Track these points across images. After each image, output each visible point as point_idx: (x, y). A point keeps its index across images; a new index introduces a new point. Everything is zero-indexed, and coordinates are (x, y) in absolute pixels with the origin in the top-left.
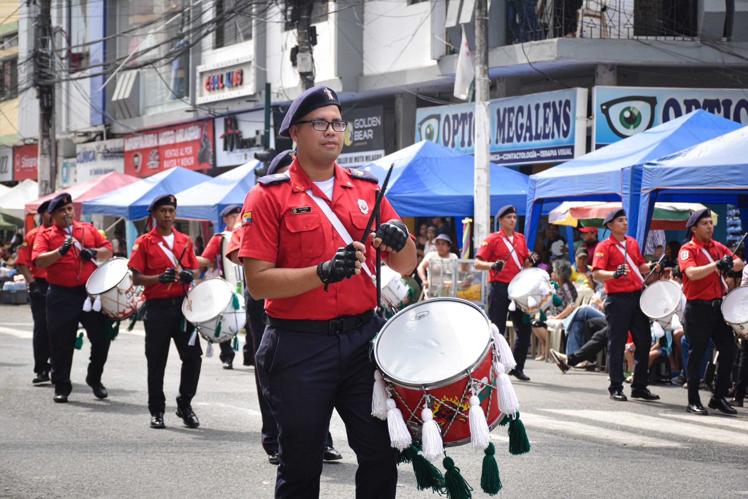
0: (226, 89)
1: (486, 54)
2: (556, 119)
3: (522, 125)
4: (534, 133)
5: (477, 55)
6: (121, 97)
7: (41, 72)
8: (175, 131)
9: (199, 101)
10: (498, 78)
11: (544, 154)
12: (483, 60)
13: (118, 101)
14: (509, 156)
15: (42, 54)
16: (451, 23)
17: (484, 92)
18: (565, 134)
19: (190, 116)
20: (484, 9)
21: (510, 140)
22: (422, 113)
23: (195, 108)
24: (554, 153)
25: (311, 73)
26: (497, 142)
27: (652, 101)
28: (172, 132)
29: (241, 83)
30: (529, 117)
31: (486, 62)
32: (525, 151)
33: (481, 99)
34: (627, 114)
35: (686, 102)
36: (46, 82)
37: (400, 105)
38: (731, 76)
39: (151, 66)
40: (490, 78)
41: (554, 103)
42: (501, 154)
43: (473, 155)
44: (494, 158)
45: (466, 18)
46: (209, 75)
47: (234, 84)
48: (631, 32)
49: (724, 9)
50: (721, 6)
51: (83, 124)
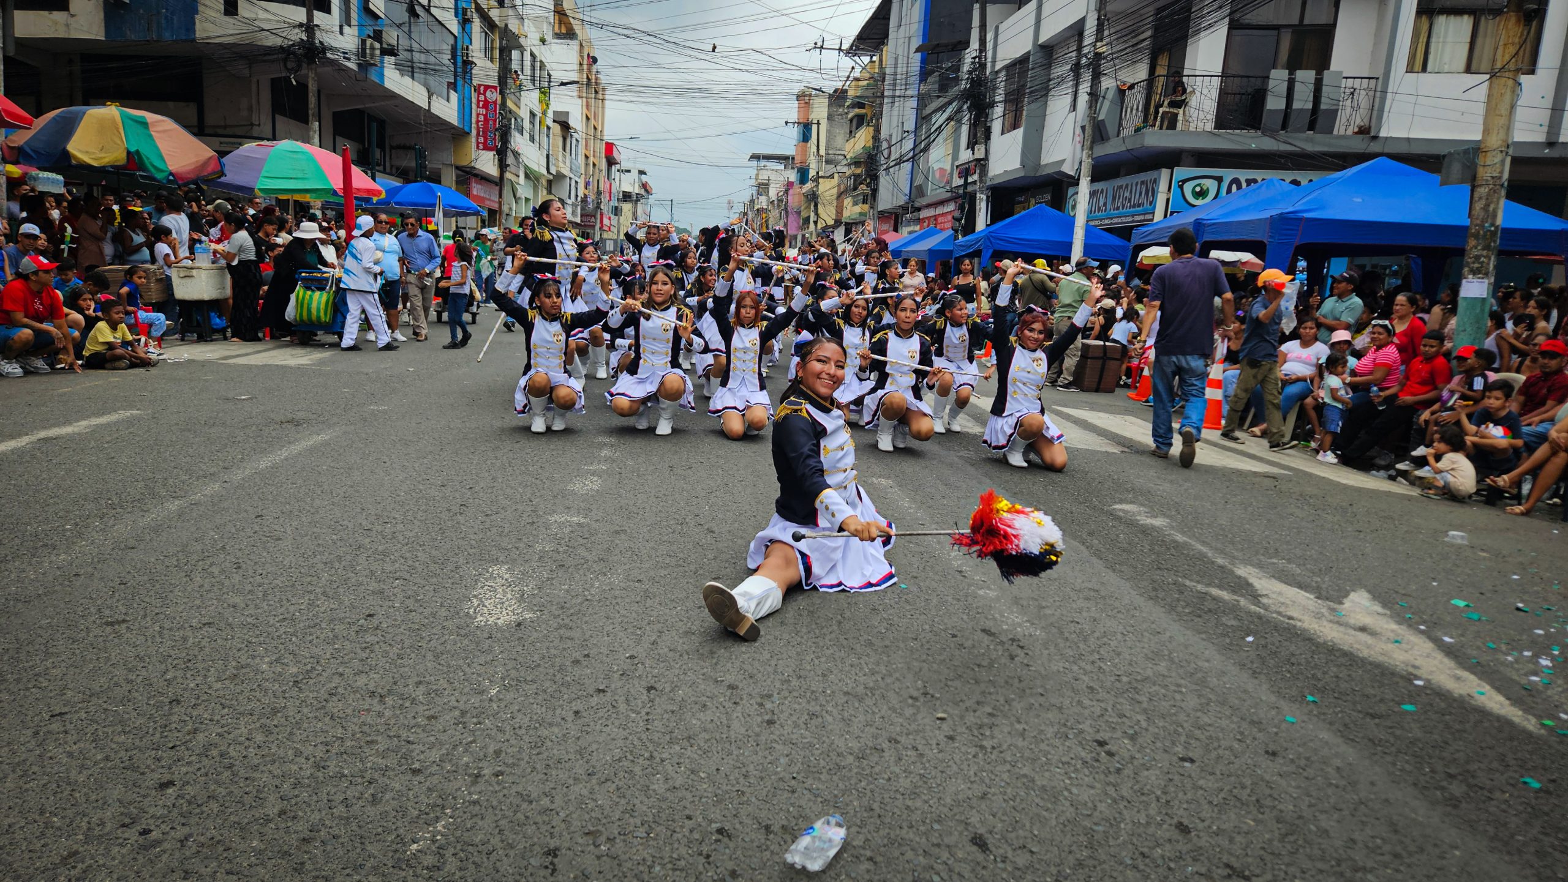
1: (1091, 146)
2: (1147, 192)
3: (1126, 197)
4: (1132, 203)
7: (871, 166)
11: (1137, 218)
14: (1116, 220)
15: (873, 155)
17: (1087, 170)
18: (1151, 203)
19: (949, 194)
21: (1118, 208)
23: (952, 190)
24: (1142, 217)
26: (1110, 210)
27: (1220, 180)
30: (1131, 192)
31: (1091, 151)
32: (1126, 216)
33: (1084, 176)
34: (1198, 189)
35: (1247, 180)
36: (874, 172)
38: (1283, 161)
41: (1147, 181)
42: (1112, 219)
48: (1210, 126)
49: (1283, 107)
50: (1281, 105)
51: (901, 203)
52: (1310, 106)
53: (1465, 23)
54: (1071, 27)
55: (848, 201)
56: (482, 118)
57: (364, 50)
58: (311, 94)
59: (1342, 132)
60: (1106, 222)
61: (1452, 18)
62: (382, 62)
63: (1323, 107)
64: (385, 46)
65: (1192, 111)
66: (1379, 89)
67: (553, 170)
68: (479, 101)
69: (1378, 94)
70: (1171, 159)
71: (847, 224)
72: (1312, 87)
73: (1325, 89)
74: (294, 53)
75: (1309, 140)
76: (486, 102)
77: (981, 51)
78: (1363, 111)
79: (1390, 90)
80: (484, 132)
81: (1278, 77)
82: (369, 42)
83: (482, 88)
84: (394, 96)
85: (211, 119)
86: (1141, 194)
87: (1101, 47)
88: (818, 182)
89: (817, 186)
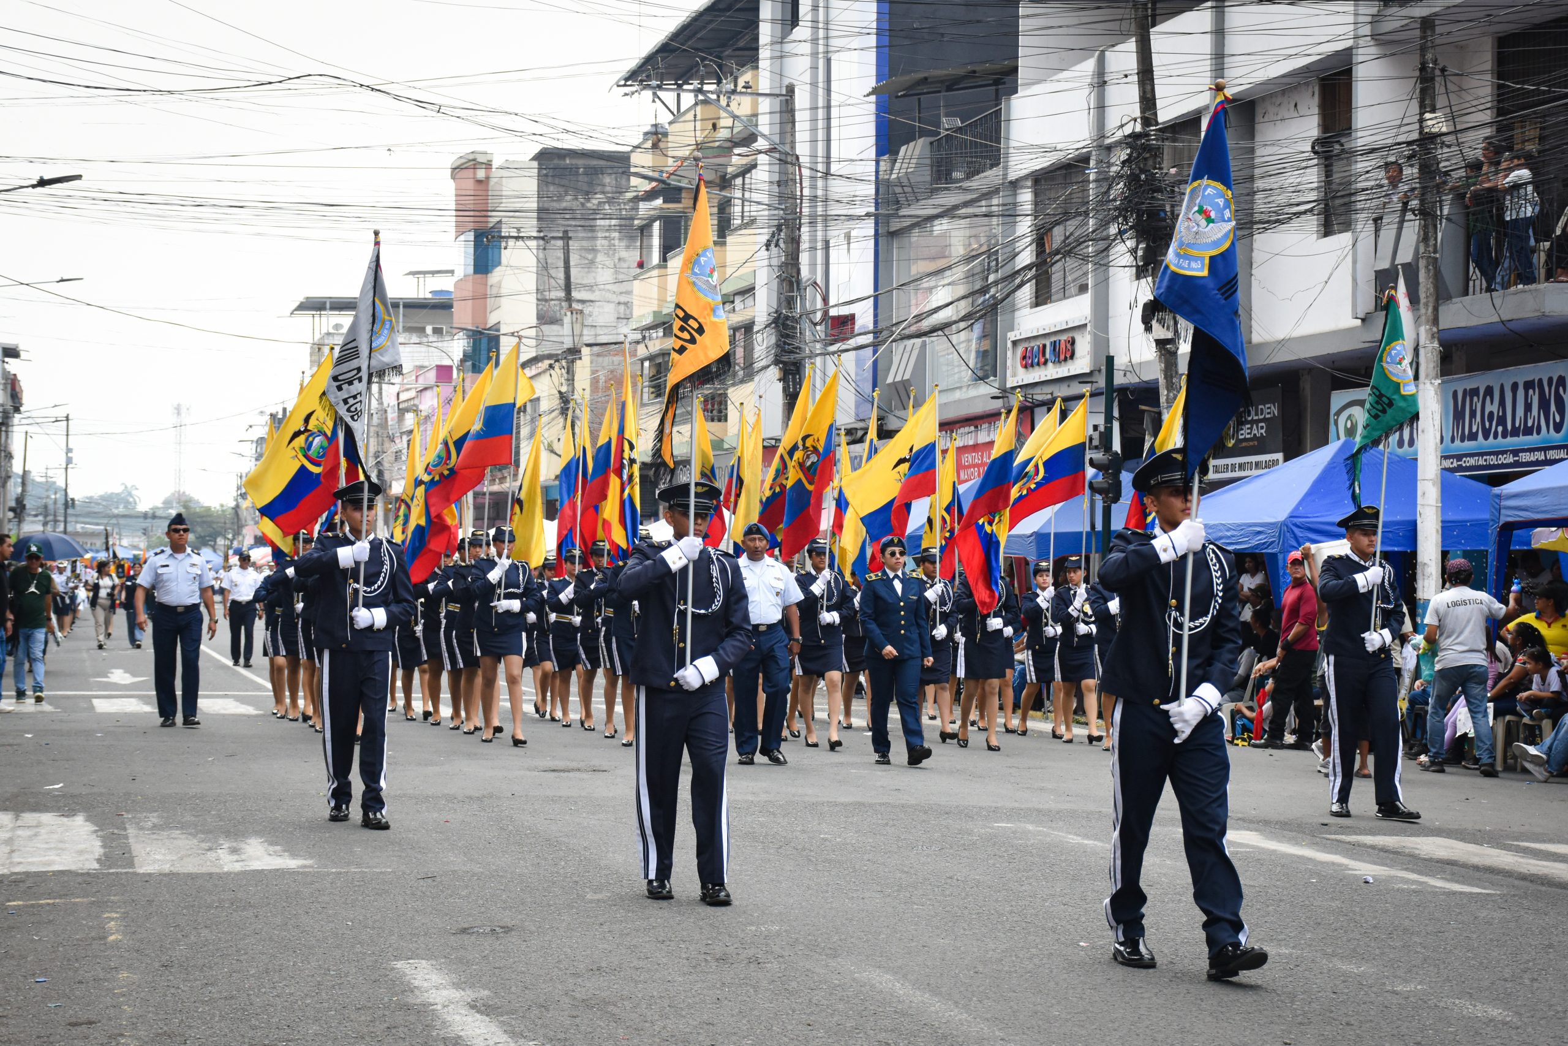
0: (1050, 364)
1: (1436, 309)
2: (1544, 405)
3: (1491, 414)
4: (1509, 427)
5: (1423, 311)
6: (898, 379)
7: (785, 343)
8: (976, 427)
9: (1010, 383)
10: (1456, 345)
12: (1431, 318)
13: (894, 384)
14: (1472, 461)
15: (787, 318)
16: (1385, 265)
17: (1432, 365)
18: (1558, 428)
19: (998, 405)
20: (1432, 242)
21: (1473, 437)
22: (1338, 399)
23: (1005, 393)
24: (1540, 456)
26: (1453, 441)
28: (972, 428)
29: (1072, 357)
30: (1502, 403)
31: (1435, 321)
32: (1496, 453)
33: (1427, 376)
36: (792, 356)
37: (1306, 386)
39: (940, 333)
40: (1441, 345)
41: (1540, 380)
42: (1459, 457)
43: (1416, 459)
44: (1447, 464)
45: (1405, 255)
46: (1026, 345)
47: (1062, 357)
51: (845, 418)
86: (1528, 408)
87: (1436, 123)
88: (570, 371)
89: (571, 380)
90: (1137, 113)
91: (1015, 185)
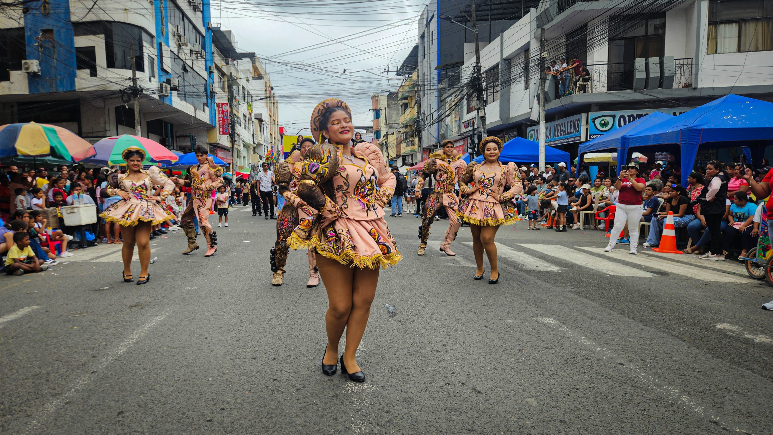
0: (470, 127)
1: (544, 104)
2: (574, 126)
3: (563, 130)
4: (567, 132)
5: (541, 104)
9: (462, 132)
11: (570, 140)
14: (557, 142)
17: (543, 118)
18: (578, 132)
19: (460, 137)
20: (543, 86)
21: (558, 136)
22: (529, 129)
24: (573, 139)
25: (484, 117)
26: (553, 137)
27: (614, 117)
30: (565, 127)
31: (545, 107)
32: (564, 139)
33: (542, 120)
34: (603, 122)
35: (628, 116)
37: (524, 127)
38: (647, 104)
40: (546, 113)
41: (574, 120)
42: (555, 141)
46: (465, 123)
48: (605, 90)
49: (645, 76)
50: (644, 76)
51: (433, 143)
52: (659, 75)
53: (734, 28)
54: (521, 48)
55: (403, 145)
56: (221, 119)
57: (162, 88)
58: (136, 113)
59: (677, 87)
60: (552, 143)
61: (727, 25)
62: (171, 93)
63: (666, 75)
64: (172, 86)
65: (595, 83)
66: (694, 63)
67: (256, 142)
68: (219, 111)
69: (694, 66)
70: (586, 108)
71: (403, 156)
72: (659, 65)
73: (666, 66)
74: (127, 93)
75: (659, 93)
76: (223, 112)
77: (477, 63)
78: (687, 76)
79: (700, 63)
80: (222, 126)
81: (640, 62)
82: (164, 85)
83: (220, 105)
84: (177, 111)
85: (85, 129)
86: (571, 127)
87: (545, 55)
88: (387, 137)
89: (387, 139)
90: (475, 61)
91: (463, 87)
